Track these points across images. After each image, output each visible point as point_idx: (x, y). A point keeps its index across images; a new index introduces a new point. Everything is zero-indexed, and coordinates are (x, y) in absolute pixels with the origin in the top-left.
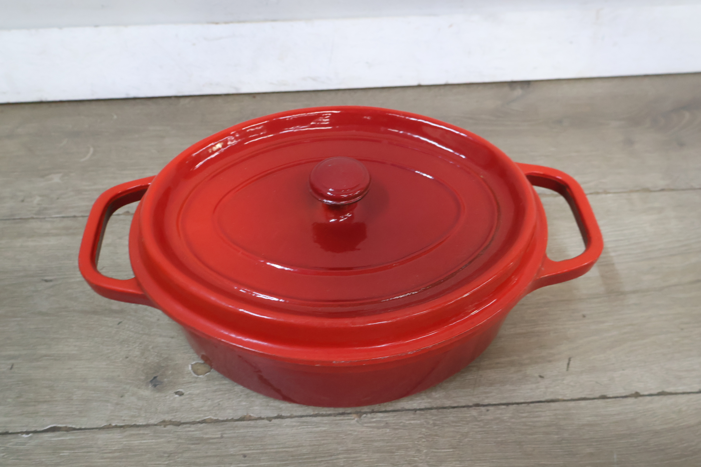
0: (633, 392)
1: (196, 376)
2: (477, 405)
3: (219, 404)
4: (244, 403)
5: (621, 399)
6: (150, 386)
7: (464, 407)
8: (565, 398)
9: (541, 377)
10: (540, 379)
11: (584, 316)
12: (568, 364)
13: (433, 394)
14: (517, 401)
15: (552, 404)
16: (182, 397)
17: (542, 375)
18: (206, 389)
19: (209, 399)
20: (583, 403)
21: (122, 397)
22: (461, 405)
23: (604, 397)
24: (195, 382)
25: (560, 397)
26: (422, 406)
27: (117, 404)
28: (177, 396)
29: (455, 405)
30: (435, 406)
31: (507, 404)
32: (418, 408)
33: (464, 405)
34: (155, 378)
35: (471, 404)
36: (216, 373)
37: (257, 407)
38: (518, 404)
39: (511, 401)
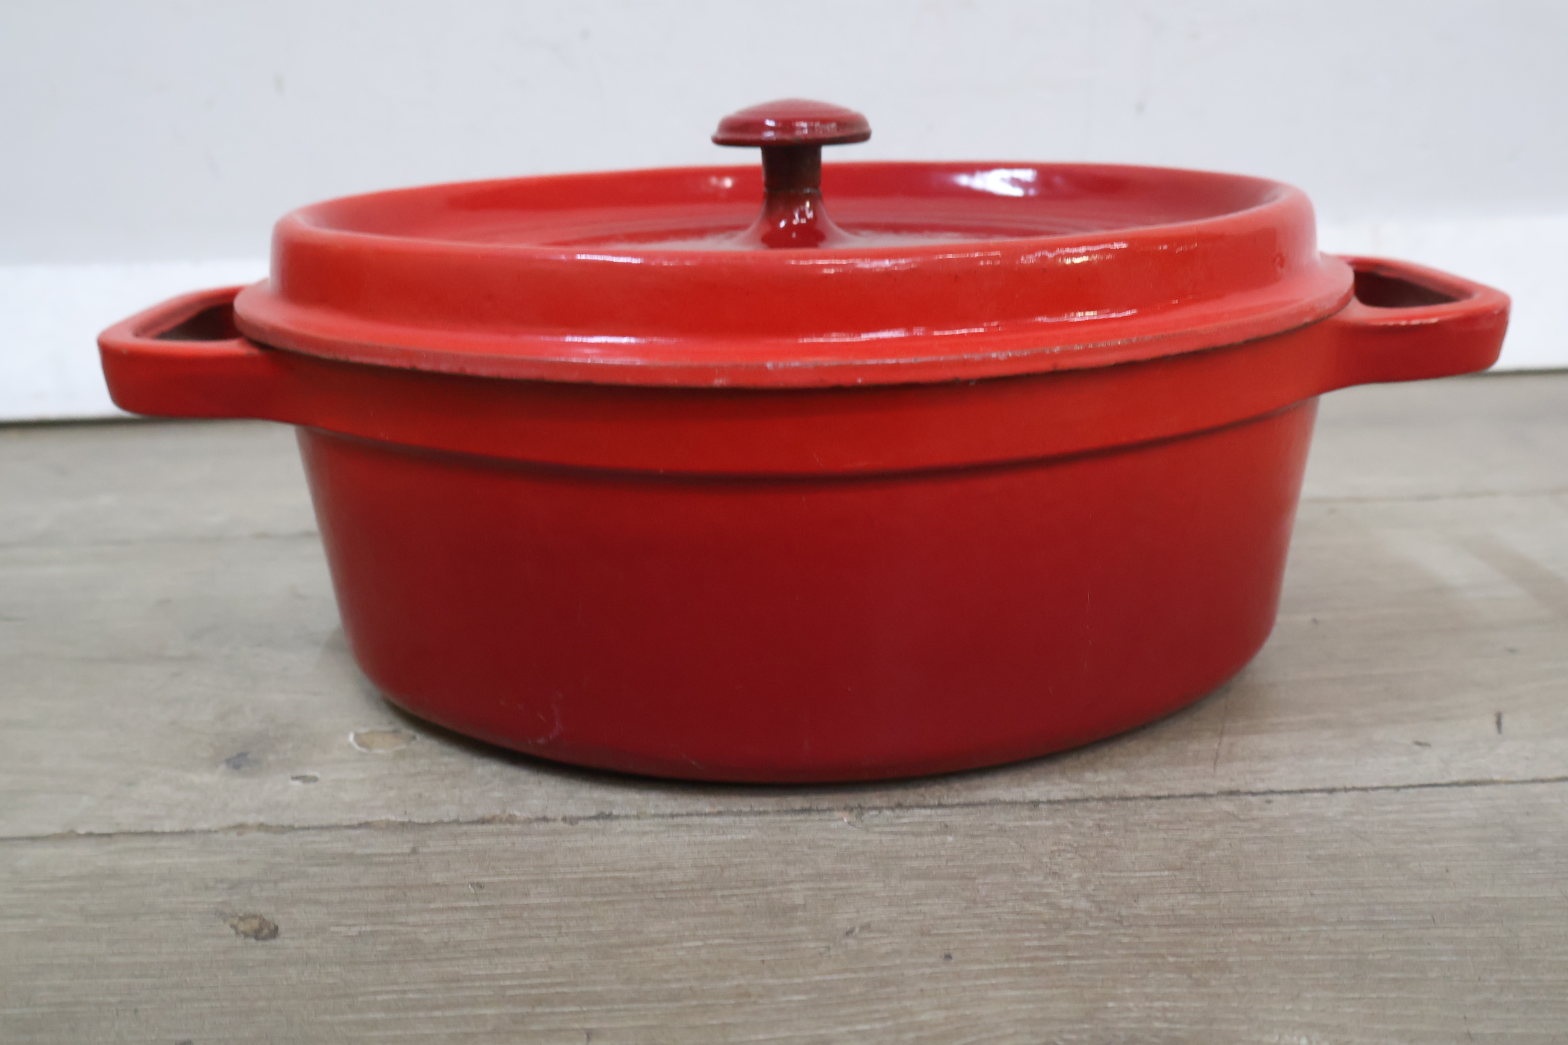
1: (364, 750)
2: (1232, 793)
3: (421, 796)
4: (497, 794)
6: (223, 767)
7: (1192, 796)
8: (1514, 779)
9: (1418, 743)
10: (1417, 748)
11: (1512, 651)
12: (1499, 723)
13: (1089, 775)
14: (1358, 785)
15: (1477, 790)
16: (311, 786)
17: (1421, 740)
18: (386, 772)
19: (391, 788)
21: (129, 785)
22: (1177, 793)
24: (358, 761)
25: (1497, 777)
26: (1058, 796)
27: (110, 797)
28: (297, 783)
29: (1166, 793)
30: (1097, 796)
31: (1332, 791)
32: (1044, 799)
33: (1188, 792)
34: (242, 754)
35: (1211, 791)
36: (426, 745)
37: (535, 801)
38: (1364, 789)
39: (1338, 785)
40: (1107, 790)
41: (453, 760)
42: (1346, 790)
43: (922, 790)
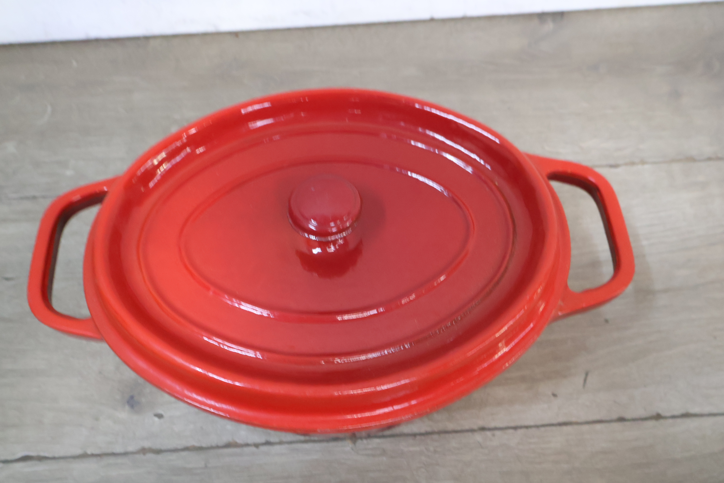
0: (654, 414)
2: (483, 429)
3: (202, 428)
4: (229, 427)
5: (640, 421)
6: (127, 407)
7: (468, 431)
8: (579, 420)
10: (552, 398)
11: (607, 321)
12: (585, 380)
14: (526, 424)
15: (565, 428)
16: (162, 420)
17: (556, 393)
19: (191, 423)
20: (598, 427)
21: (96, 420)
22: (464, 428)
23: (621, 419)
25: (574, 419)
27: (92, 429)
28: (156, 419)
29: (459, 429)
30: (437, 430)
31: (515, 428)
32: (418, 432)
33: (468, 428)
34: (132, 397)
35: (475, 428)
37: (243, 432)
42: (521, 427)
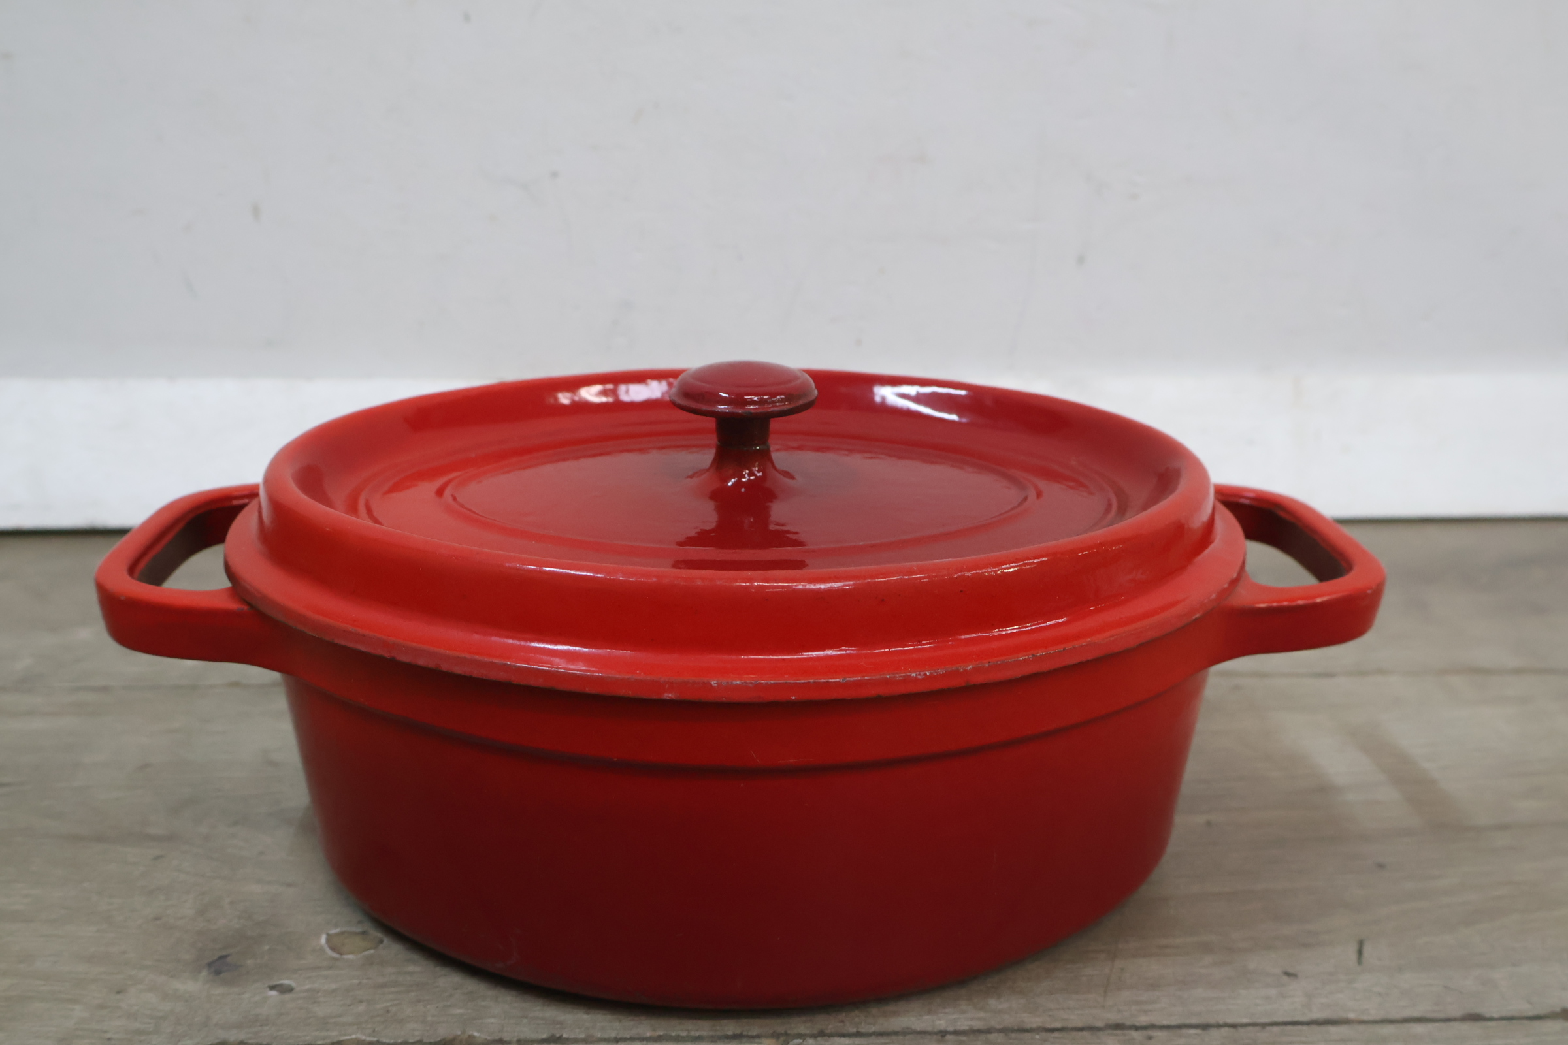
0: (1558, 1010)
1: (335, 955)
2: (1118, 1027)
3: (388, 1012)
4: (458, 1011)
5: (1526, 1022)
6: (204, 973)
7: (1081, 1029)
8: (1365, 1018)
9: (1287, 974)
10: (1285, 978)
11: (1381, 866)
12: (1360, 952)
13: (992, 1002)
14: (1229, 1021)
15: (1333, 1029)
16: (287, 996)
17: (1291, 971)
18: (356, 981)
19: (361, 1001)
20: (1419, 1029)
21: (118, 993)
22: (1070, 1025)
23: (1474, 1018)
24: (330, 968)
25: (1352, 1016)
26: (963, 1025)
27: (101, 1007)
28: (274, 993)
29: (1058, 1025)
30: (998, 1027)
31: (1205, 1027)
32: (951, 1029)
33: (1080, 1025)
34: (223, 957)
35: (1100, 1024)
36: (392, 950)
37: (492, 1020)
38: (1234, 1026)
39: (1212, 1021)
40: (1009, 1021)
41: (418, 969)
42: (1219, 1026)
43: (842, 1016)
